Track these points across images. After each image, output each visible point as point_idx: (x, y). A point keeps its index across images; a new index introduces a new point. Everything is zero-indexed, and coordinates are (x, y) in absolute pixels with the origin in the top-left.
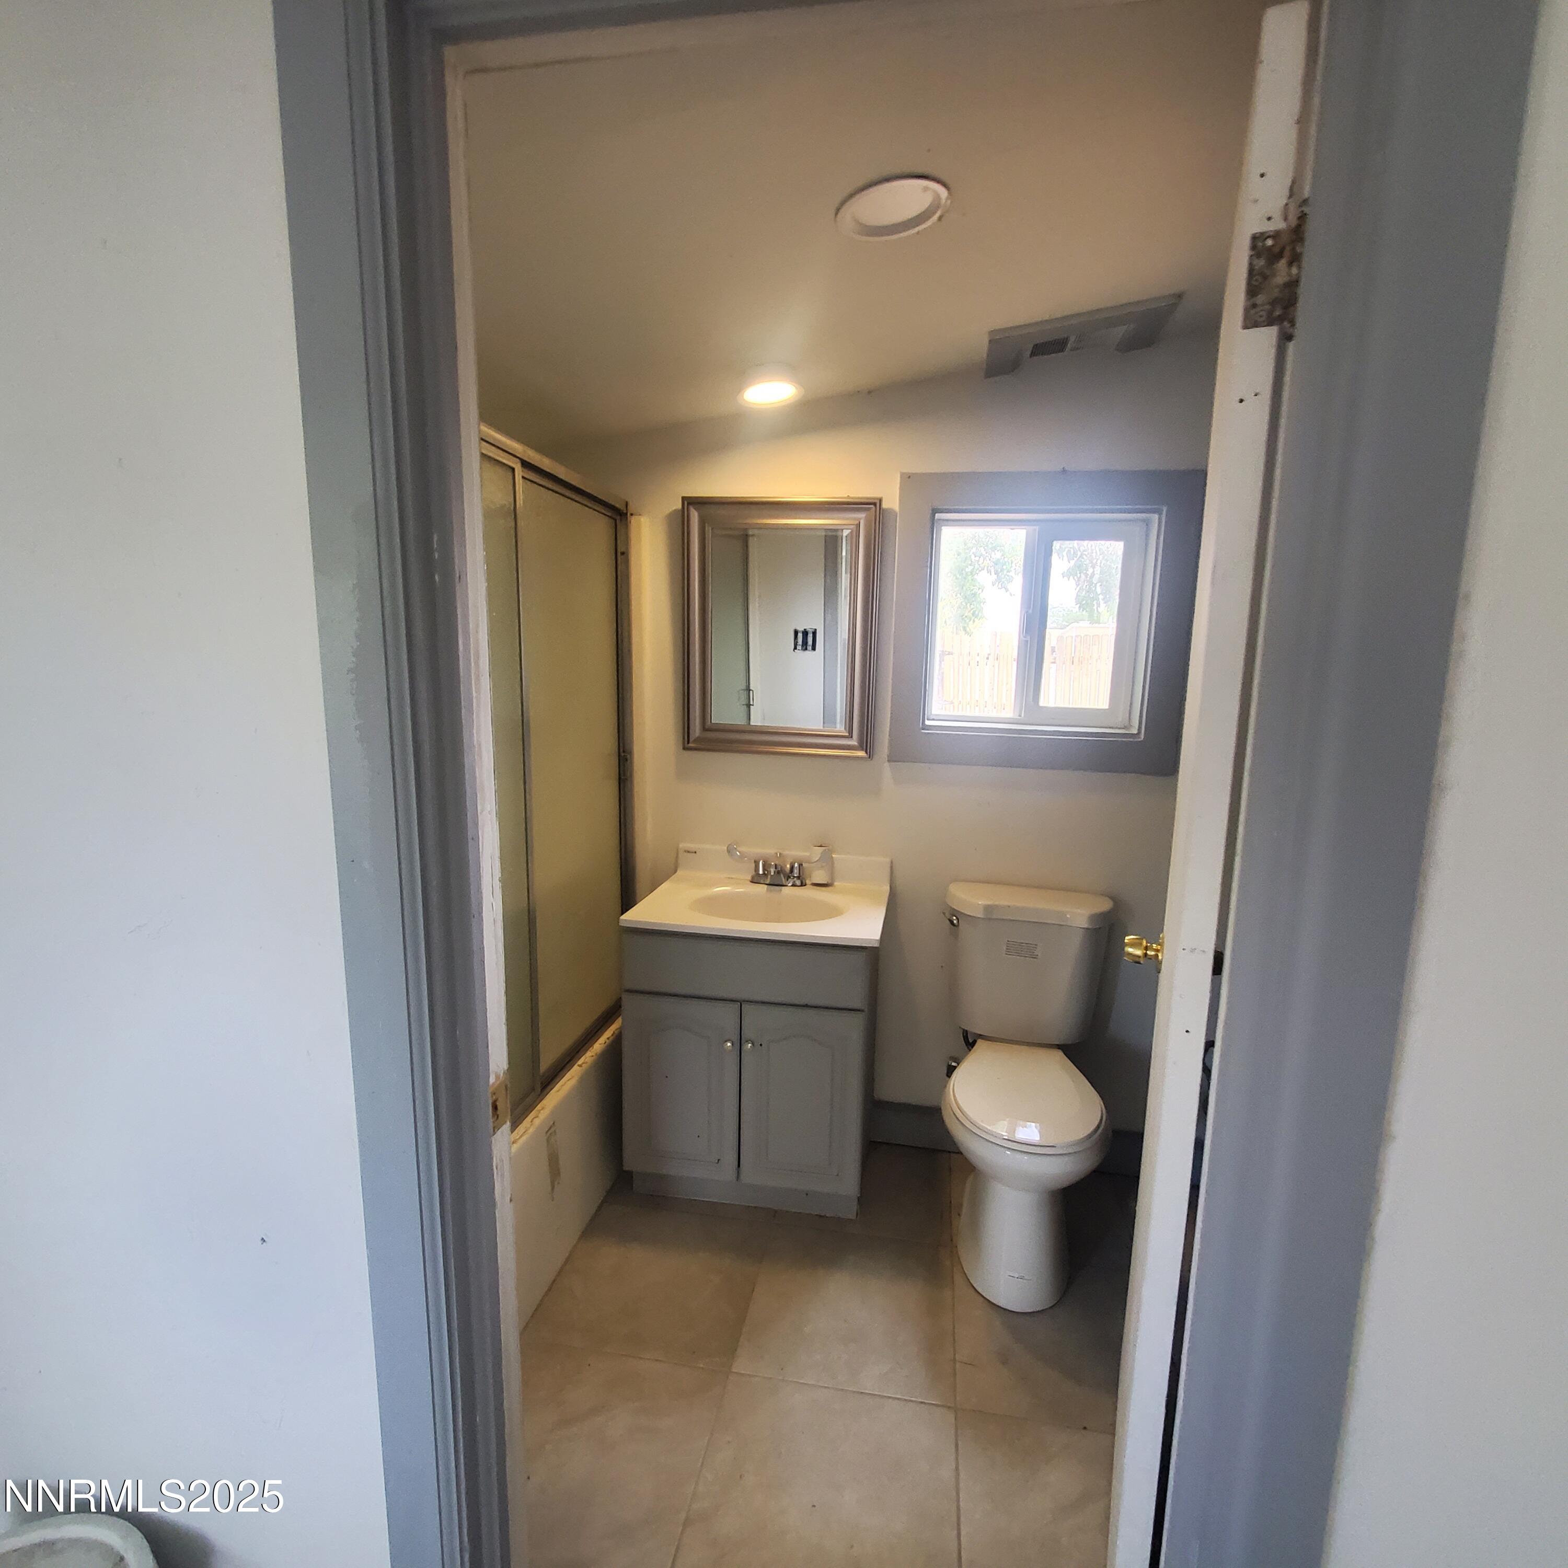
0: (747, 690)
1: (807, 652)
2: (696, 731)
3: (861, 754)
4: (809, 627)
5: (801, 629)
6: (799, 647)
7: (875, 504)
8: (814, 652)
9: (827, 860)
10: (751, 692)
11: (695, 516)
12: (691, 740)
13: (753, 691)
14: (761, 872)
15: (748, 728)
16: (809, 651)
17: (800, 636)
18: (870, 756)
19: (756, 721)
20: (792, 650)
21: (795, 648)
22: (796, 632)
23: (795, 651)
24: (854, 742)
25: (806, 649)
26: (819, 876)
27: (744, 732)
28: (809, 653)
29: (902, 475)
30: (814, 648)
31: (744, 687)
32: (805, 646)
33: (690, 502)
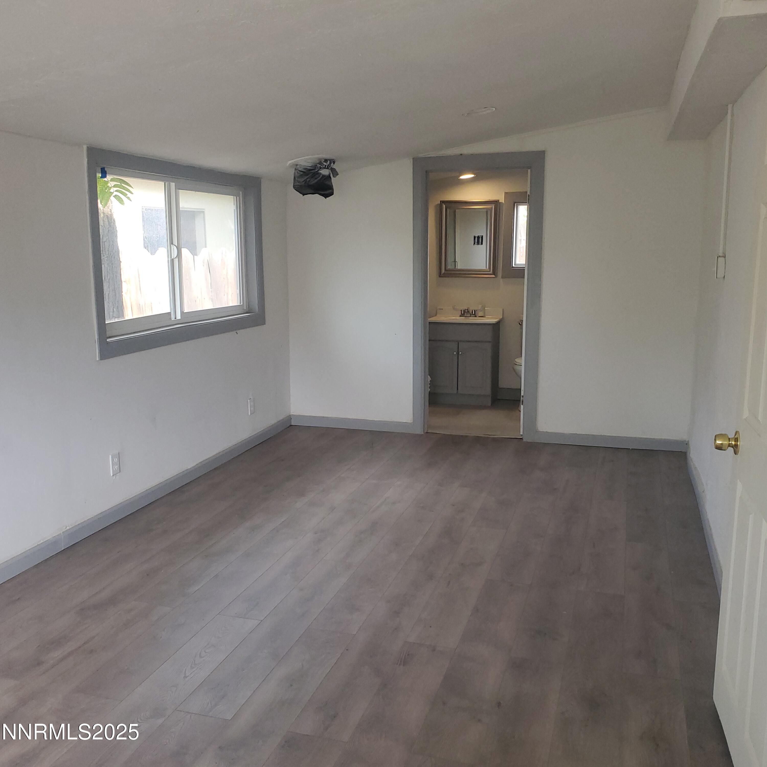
0: (454, 262)
1: (479, 246)
2: (443, 271)
3: (494, 276)
4: (480, 235)
5: (477, 236)
6: (476, 243)
7: (497, 202)
8: (482, 245)
9: (483, 309)
10: (456, 263)
11: (444, 206)
12: (442, 274)
13: (457, 262)
14: (463, 313)
15: (455, 270)
16: (480, 245)
17: (476, 238)
18: (496, 277)
19: (459, 267)
20: (473, 245)
21: (474, 244)
22: (475, 237)
23: (475, 245)
24: (491, 272)
25: (479, 244)
26: (480, 314)
27: (454, 271)
28: (480, 246)
29: (505, 193)
30: (482, 244)
31: (454, 260)
32: (478, 243)
33: (442, 202)
